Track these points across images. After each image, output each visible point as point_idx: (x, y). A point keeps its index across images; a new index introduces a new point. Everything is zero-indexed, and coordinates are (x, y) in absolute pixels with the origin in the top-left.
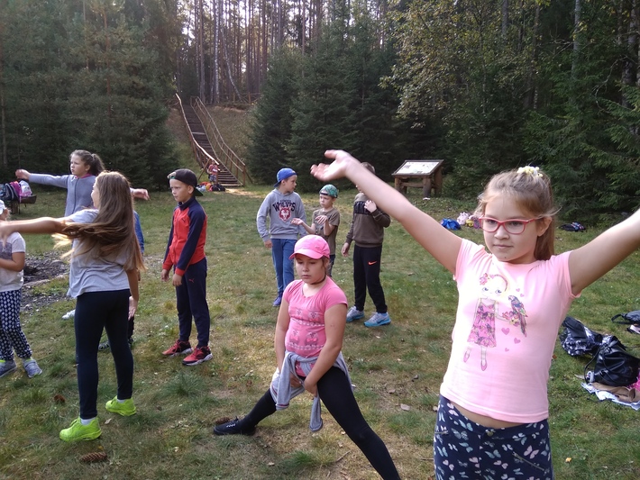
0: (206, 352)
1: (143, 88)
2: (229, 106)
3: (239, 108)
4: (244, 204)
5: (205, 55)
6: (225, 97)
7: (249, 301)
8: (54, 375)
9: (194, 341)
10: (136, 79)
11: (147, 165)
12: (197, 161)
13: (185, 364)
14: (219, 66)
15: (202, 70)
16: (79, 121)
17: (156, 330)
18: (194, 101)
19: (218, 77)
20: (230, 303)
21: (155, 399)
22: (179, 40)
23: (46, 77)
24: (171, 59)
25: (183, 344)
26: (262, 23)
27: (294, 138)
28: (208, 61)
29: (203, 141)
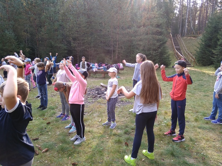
0: (183, 138)
1: (160, 32)
2: (190, 36)
3: (194, 37)
5: (182, 19)
8: (125, 133)
10: (158, 29)
11: (159, 59)
12: (176, 57)
13: (173, 141)
15: (181, 24)
22: (173, 14)
24: (170, 21)
29: (179, 50)
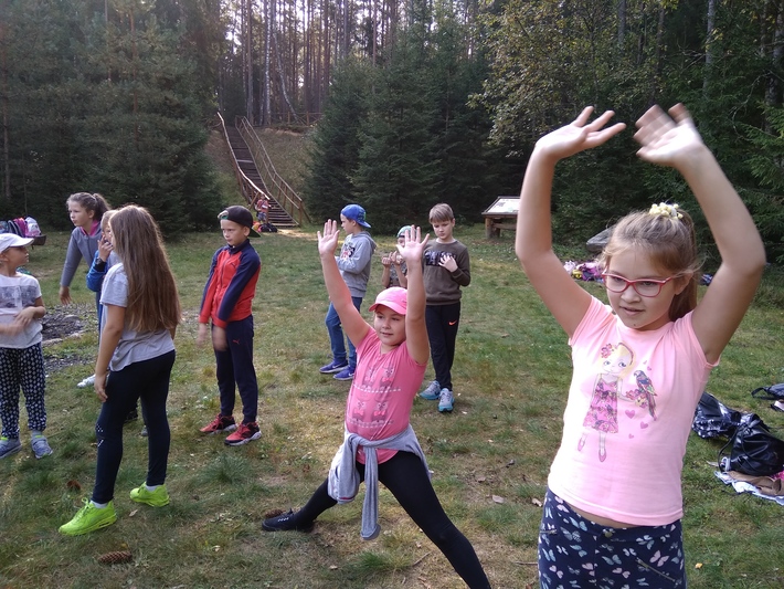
0: (254, 429)
1: (178, 106)
2: (283, 128)
3: (295, 130)
4: (301, 249)
5: (254, 66)
6: (278, 116)
7: (306, 367)
8: (67, 455)
9: (238, 416)
10: (169, 95)
11: (182, 200)
12: (243, 195)
13: (228, 444)
14: (271, 79)
15: (250, 83)
16: (98, 144)
17: (192, 401)
18: (239, 122)
19: (269, 92)
20: (283, 369)
21: (191, 487)
22: (222, 46)
23: (59, 90)
24: (212, 70)
25: (226, 420)
26: (323, 27)
27: (363, 168)
28: (257, 73)
29: (250, 170)
